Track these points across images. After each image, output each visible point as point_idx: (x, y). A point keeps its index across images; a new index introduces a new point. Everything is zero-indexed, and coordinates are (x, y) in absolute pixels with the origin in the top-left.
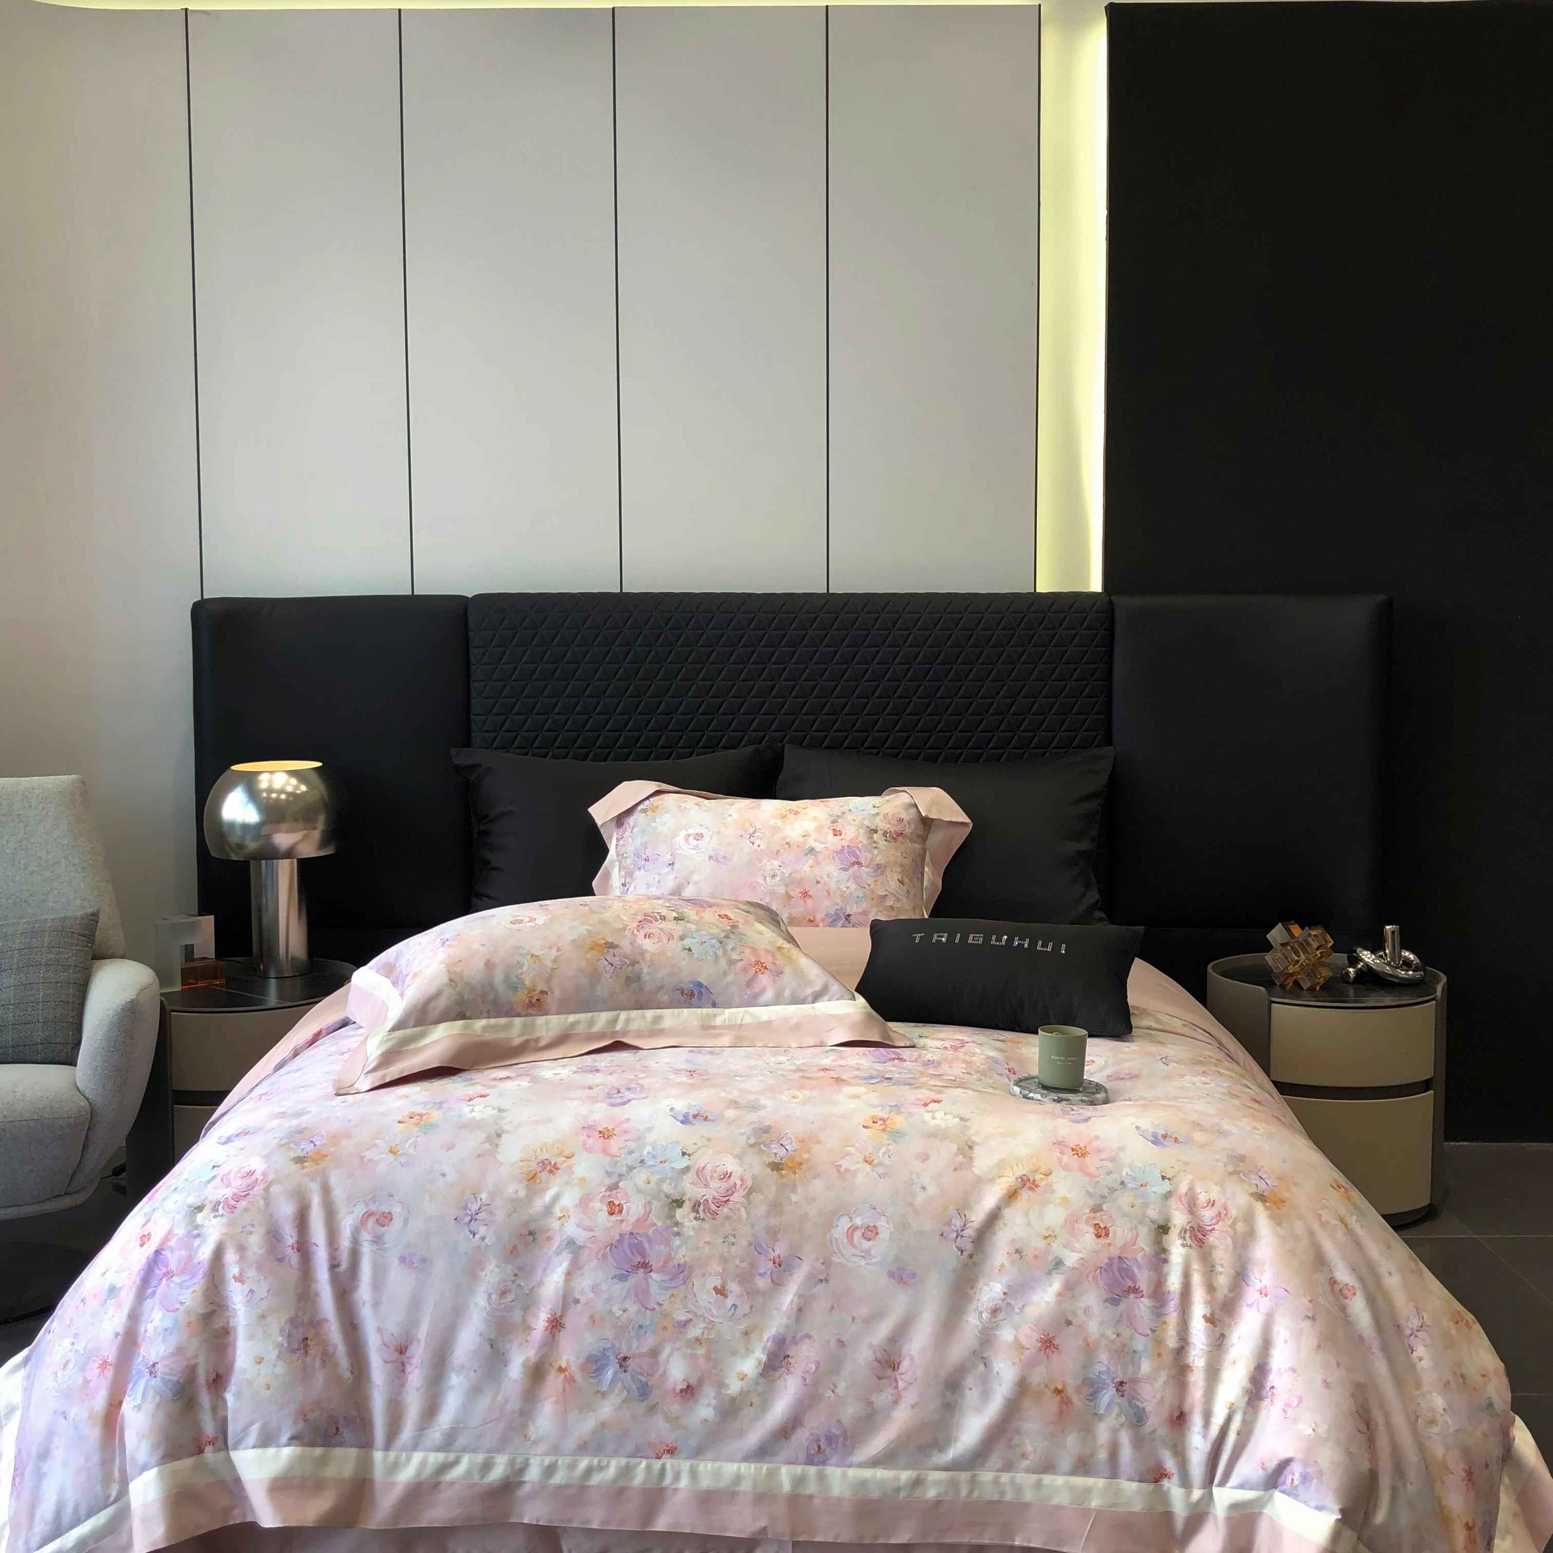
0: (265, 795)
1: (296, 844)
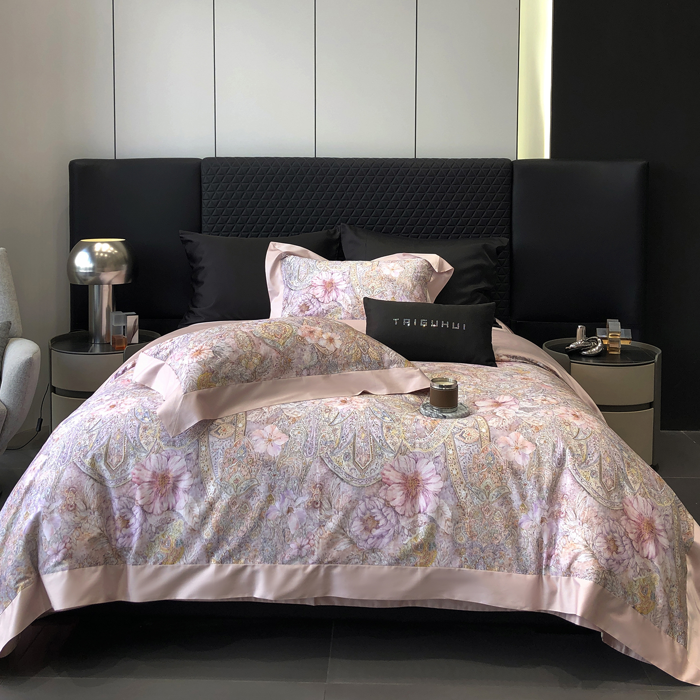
0: (97, 254)
1: (113, 279)
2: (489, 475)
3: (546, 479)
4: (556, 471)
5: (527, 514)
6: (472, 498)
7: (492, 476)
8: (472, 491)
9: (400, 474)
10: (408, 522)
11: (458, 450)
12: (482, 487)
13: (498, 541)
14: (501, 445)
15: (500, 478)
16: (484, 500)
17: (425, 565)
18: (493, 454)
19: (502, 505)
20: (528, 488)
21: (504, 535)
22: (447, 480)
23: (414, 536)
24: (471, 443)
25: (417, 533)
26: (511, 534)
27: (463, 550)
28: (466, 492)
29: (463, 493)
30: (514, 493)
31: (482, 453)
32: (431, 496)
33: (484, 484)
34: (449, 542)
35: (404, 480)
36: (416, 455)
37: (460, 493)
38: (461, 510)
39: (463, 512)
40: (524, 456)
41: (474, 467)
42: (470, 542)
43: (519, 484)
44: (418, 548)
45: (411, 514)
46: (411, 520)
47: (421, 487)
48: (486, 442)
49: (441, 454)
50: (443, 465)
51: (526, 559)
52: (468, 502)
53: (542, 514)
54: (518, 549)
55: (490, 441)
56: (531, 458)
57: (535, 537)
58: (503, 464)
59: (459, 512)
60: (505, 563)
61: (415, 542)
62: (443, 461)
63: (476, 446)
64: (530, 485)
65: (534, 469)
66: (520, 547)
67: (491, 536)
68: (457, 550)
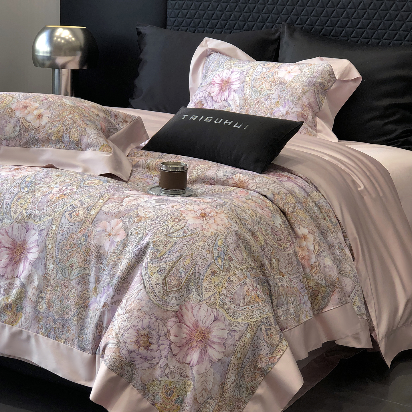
0: (55, 39)
2: (77, 254)
3: (121, 268)
4: (131, 262)
5: (96, 297)
6: (57, 272)
7: (79, 256)
8: (59, 266)
9: (11, 240)
10: (5, 283)
11: (60, 226)
12: (68, 264)
13: (68, 316)
14: (98, 229)
15: (84, 260)
16: (66, 276)
17: (12, 323)
18: (87, 236)
19: (78, 284)
20: (105, 273)
21: (73, 312)
22: (42, 253)
23: (7, 296)
24: (74, 223)
25: (10, 294)
26: (79, 312)
27: (41, 318)
28: (54, 266)
29: (51, 266)
30: (92, 275)
31: (79, 234)
32: (27, 264)
33: (70, 262)
34: (32, 308)
35: (12, 245)
36: (28, 226)
37: (49, 266)
38: (45, 282)
39: (47, 283)
40: (113, 242)
41: (67, 244)
42: (47, 312)
43: (98, 268)
44: (7, 307)
45: (10, 276)
46: (8, 282)
47: (24, 255)
48: (88, 224)
49: (46, 228)
50: (43, 238)
51: (86, 338)
52: (53, 275)
53: (106, 299)
54: (82, 327)
55: (91, 224)
56: (117, 246)
57: (96, 319)
58: (91, 247)
59: (44, 283)
60: (70, 338)
61: (6, 302)
62: (45, 234)
63: (77, 226)
64: (106, 271)
65: (114, 257)
66: (84, 326)
67: (64, 310)
68: (37, 317)
